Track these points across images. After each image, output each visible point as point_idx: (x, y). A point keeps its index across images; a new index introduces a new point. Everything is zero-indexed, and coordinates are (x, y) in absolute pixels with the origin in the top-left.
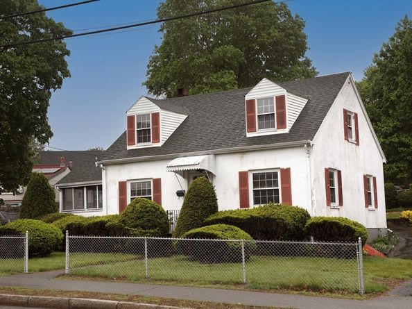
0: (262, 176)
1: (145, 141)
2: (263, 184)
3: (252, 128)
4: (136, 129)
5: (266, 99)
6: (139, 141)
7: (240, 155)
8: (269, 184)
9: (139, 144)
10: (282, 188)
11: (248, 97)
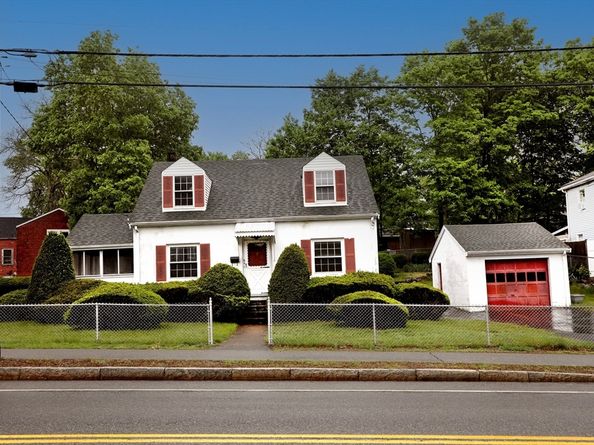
0: (324, 245)
1: (184, 204)
2: (324, 253)
3: (310, 198)
4: (174, 191)
5: (324, 173)
6: (177, 203)
7: (302, 224)
8: (331, 252)
9: (178, 207)
10: (346, 257)
11: (306, 169)
